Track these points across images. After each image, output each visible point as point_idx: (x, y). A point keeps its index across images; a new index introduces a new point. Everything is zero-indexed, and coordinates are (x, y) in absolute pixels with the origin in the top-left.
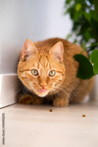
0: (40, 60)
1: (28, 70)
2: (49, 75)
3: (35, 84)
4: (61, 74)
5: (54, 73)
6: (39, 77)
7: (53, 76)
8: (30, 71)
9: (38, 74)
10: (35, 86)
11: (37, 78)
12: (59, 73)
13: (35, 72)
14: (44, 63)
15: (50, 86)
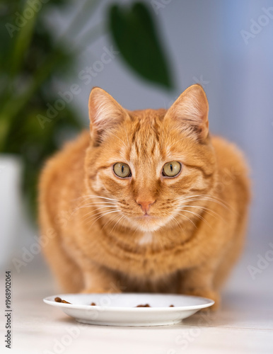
0: (134, 138)
1: (104, 167)
2: (164, 174)
3: (123, 202)
4: (200, 172)
5: (176, 167)
6: (133, 182)
7: (173, 177)
8: (110, 169)
9: (130, 174)
10: (124, 208)
11: (129, 184)
12: (193, 170)
13: (123, 169)
14: (144, 145)
15: (163, 204)
